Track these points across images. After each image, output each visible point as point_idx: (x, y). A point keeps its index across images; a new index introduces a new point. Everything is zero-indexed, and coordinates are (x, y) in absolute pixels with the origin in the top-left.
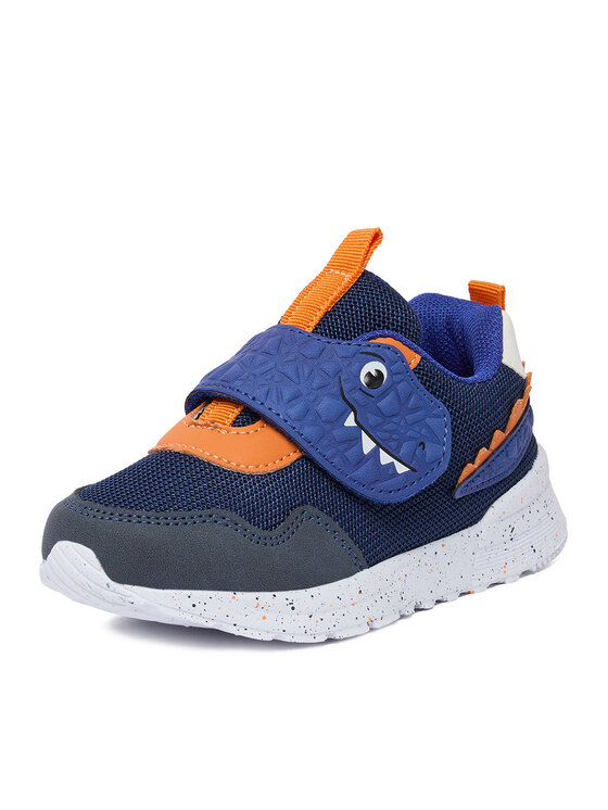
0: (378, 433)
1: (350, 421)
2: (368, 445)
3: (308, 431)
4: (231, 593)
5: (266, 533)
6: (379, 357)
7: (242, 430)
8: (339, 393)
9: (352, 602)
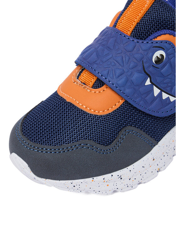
0: (162, 85)
1: (148, 82)
2: (156, 91)
3: (128, 91)
5: (108, 147)
6: (159, 47)
7: (97, 90)
8: (142, 69)
9: (150, 166)
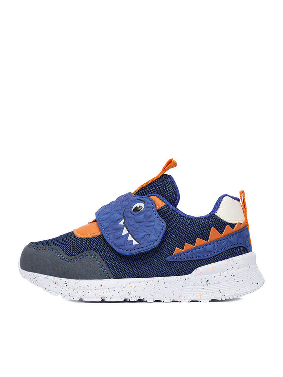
0: (131, 228)
1: (122, 223)
2: (125, 232)
4: (46, 276)
6: (142, 200)
8: (122, 213)
9: (95, 288)
